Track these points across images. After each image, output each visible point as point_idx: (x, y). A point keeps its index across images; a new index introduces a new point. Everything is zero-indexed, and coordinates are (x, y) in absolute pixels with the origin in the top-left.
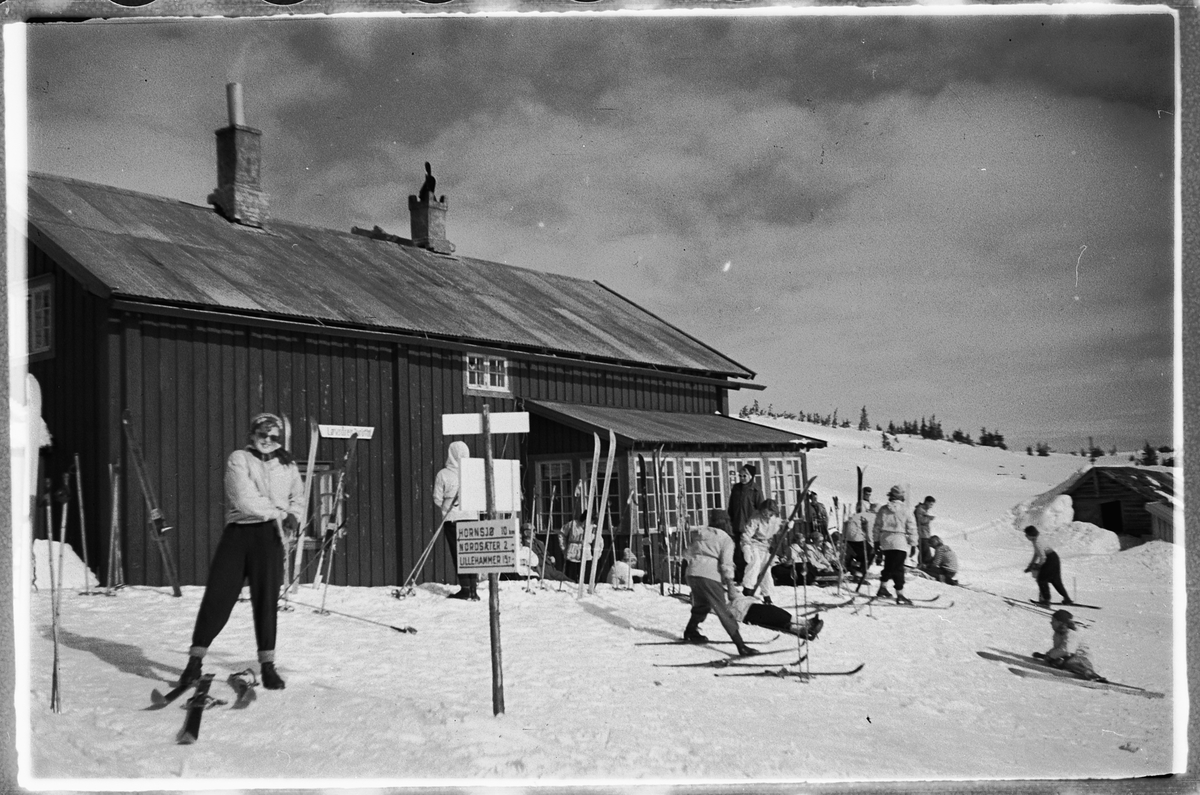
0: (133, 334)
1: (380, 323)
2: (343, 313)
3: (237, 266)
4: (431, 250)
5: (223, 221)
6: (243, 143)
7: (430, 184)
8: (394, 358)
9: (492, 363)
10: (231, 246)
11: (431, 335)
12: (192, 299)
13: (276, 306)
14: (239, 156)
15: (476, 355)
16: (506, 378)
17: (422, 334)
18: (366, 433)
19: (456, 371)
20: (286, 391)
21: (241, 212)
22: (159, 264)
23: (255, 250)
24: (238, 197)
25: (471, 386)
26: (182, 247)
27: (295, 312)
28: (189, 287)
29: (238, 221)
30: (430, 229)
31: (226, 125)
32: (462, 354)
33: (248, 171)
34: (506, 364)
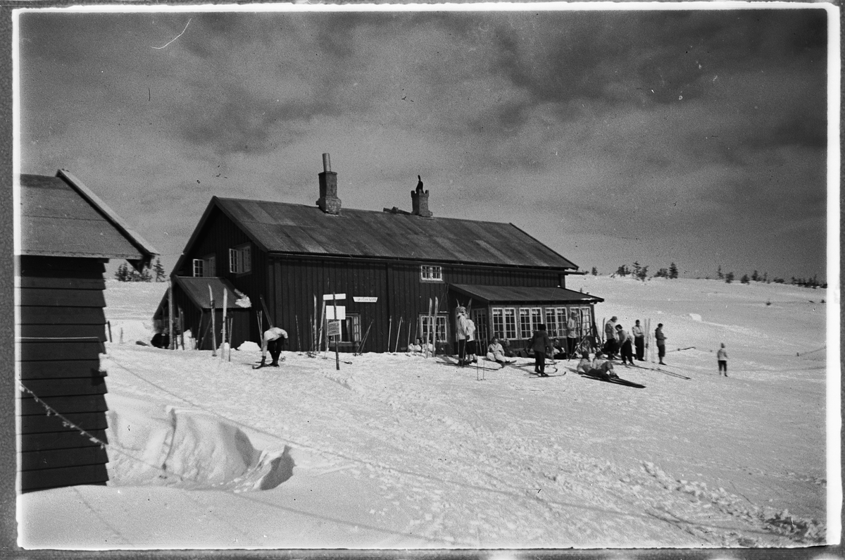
0: (278, 265)
1: (378, 255)
2: (362, 252)
3: (322, 234)
4: (421, 215)
5: (321, 212)
6: (329, 178)
7: (420, 185)
8: (386, 269)
9: (434, 268)
10: (322, 225)
11: (401, 259)
12: (299, 250)
13: (334, 251)
14: (328, 185)
15: (426, 266)
16: (441, 275)
17: (397, 258)
18: (374, 300)
19: (416, 273)
20: (339, 284)
21: (329, 208)
22: (289, 237)
23: (332, 225)
24: (327, 202)
25: (423, 279)
26: (300, 228)
27: (341, 253)
28: (299, 246)
29: (327, 212)
30: (420, 206)
31: (323, 171)
32: (419, 265)
33: (332, 190)
34: (441, 268)
